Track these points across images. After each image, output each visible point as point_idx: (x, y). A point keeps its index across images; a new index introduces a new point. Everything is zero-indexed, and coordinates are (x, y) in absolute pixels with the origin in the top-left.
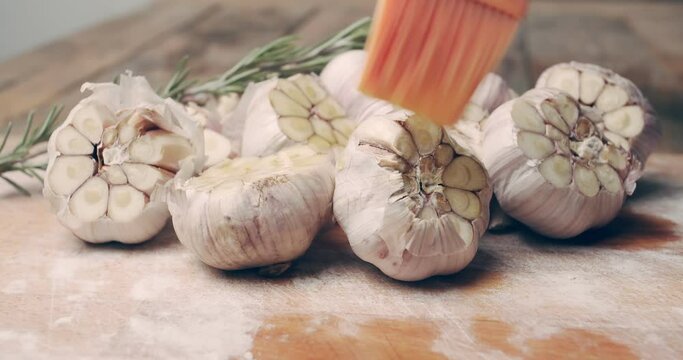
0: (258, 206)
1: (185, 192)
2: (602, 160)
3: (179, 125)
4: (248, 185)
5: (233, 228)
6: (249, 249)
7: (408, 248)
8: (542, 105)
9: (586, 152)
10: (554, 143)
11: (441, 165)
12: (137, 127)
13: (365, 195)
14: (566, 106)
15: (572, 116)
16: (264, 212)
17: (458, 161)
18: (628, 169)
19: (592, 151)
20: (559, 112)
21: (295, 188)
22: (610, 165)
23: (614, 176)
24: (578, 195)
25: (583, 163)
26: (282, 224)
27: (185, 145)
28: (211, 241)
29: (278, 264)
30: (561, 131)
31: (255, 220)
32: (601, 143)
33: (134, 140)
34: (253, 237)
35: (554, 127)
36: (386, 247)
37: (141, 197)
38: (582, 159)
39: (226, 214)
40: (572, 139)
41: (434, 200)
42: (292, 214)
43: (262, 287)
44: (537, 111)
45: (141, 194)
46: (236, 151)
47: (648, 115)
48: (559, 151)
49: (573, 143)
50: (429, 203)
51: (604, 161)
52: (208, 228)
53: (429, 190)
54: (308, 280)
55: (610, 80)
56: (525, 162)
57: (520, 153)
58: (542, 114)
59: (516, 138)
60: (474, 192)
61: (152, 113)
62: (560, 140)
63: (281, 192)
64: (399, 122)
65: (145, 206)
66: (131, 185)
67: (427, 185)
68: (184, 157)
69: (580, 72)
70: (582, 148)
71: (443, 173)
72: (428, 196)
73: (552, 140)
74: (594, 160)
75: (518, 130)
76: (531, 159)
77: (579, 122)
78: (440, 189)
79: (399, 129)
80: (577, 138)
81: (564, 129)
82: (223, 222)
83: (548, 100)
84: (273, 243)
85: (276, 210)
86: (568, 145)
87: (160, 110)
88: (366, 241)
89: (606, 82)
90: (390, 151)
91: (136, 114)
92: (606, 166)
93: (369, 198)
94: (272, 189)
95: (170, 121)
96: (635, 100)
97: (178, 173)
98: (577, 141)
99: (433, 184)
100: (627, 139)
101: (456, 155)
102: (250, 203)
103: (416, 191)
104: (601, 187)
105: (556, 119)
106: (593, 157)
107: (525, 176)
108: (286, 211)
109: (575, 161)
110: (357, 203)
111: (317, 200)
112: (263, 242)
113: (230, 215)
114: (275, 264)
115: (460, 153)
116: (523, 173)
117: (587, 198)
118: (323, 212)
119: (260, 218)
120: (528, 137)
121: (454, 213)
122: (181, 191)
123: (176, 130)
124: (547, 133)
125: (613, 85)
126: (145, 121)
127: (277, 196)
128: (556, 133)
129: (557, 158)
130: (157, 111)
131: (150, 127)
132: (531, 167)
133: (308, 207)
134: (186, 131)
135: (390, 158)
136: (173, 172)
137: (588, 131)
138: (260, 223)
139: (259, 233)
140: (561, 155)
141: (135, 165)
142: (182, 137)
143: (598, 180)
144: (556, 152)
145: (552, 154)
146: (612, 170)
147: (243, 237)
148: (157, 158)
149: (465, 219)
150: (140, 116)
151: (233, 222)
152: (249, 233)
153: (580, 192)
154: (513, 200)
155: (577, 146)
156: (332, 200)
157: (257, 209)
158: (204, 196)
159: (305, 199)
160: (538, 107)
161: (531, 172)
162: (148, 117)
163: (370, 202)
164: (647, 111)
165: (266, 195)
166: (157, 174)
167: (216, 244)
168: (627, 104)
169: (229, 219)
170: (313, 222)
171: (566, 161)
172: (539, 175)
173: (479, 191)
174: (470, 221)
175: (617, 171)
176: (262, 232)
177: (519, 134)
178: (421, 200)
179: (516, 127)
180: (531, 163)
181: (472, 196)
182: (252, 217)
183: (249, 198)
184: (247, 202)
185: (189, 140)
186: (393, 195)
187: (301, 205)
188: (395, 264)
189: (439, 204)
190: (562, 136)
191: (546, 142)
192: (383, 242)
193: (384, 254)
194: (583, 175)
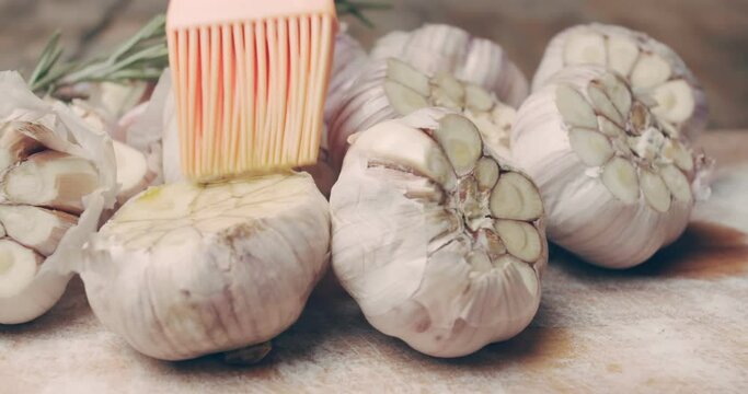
0: (229, 270)
1: (109, 254)
2: (665, 160)
3: (75, 142)
4: (209, 239)
5: (194, 306)
6: (218, 334)
7: (464, 315)
8: (588, 88)
9: (647, 150)
10: (610, 142)
11: (485, 187)
12: (14, 149)
13: (389, 241)
14: (616, 89)
15: (625, 103)
16: (239, 277)
17: (506, 179)
18: (695, 170)
19: (654, 148)
20: (609, 98)
21: (281, 238)
22: (676, 165)
23: (681, 180)
24: (650, 211)
25: (648, 165)
26: (266, 293)
27: (89, 171)
28: (158, 325)
29: (255, 347)
30: (615, 123)
31: (227, 291)
32: (662, 136)
33: (10, 170)
34: (224, 316)
35: (608, 118)
36: (428, 317)
37: (29, 256)
38: (644, 159)
39: (182, 286)
40: (629, 133)
41: (483, 240)
42: (280, 278)
43: (236, 384)
44: (584, 98)
45: (30, 251)
46: (155, 169)
47: (698, 92)
48: (618, 153)
49: (631, 139)
50: (477, 246)
51: (669, 161)
52: (152, 308)
53: (475, 225)
54: (300, 365)
55: (644, 47)
56: (583, 170)
57: (576, 159)
58: (590, 101)
59: (567, 138)
60: (531, 222)
61: (37, 128)
62: (617, 137)
63: (262, 245)
64: (425, 131)
65: (37, 271)
66: (12, 240)
67: (471, 219)
68: (90, 192)
69: (606, 37)
70: (641, 145)
71: (490, 199)
72: (475, 234)
73: (609, 138)
74: (658, 160)
75: (569, 126)
76: (591, 166)
77: (632, 109)
78: (489, 224)
79: (426, 141)
80: (634, 131)
81: (618, 121)
82: (178, 299)
83: (594, 81)
84: (254, 323)
85: (257, 275)
86: (626, 142)
87: (49, 122)
88: (397, 309)
89: (641, 50)
90: (418, 173)
91: (10, 130)
92: (672, 167)
93: (396, 245)
94: (249, 243)
95: (65, 138)
96: (679, 71)
97: (83, 215)
98: (635, 136)
99: (478, 216)
100: (674, 124)
101: (502, 172)
102: (216, 266)
103: (461, 230)
104: (672, 197)
105: (606, 108)
106: (656, 156)
107: (584, 191)
108: (272, 274)
109: (638, 164)
110: (378, 255)
111: (312, 251)
112: (237, 321)
113: (190, 288)
114: (249, 347)
115: (506, 169)
116: (580, 187)
117: (660, 214)
118: (319, 266)
119: (233, 287)
120: (581, 134)
121: (511, 255)
122: (103, 252)
123: (73, 150)
124: (601, 129)
125: (649, 53)
126: (26, 140)
127: (258, 253)
128: (610, 127)
129: (619, 162)
130: (45, 124)
131: (34, 148)
132: (592, 178)
133: (301, 262)
134: (86, 149)
135: (420, 185)
136: (77, 213)
137: (643, 122)
138: (234, 294)
139: (232, 309)
140: (622, 157)
141: (14, 209)
142: (82, 160)
143: (667, 188)
144: (614, 154)
145: (611, 157)
146: (679, 173)
147: (209, 318)
148: (50, 196)
149: (524, 262)
150: (16, 131)
151: (196, 297)
152: (219, 310)
153: (652, 208)
154: (566, 224)
155: (637, 143)
156: (329, 248)
157: (227, 274)
158: (141, 260)
159: (296, 253)
160: (584, 92)
161: (591, 185)
162: (28, 134)
163: (399, 252)
164: (696, 87)
165: (240, 253)
166: (50, 221)
167: (167, 330)
168: (671, 79)
169: (187, 293)
170: (306, 283)
171: (627, 163)
172: (602, 188)
173: (536, 220)
174: (531, 264)
175: (684, 172)
176: (237, 310)
177: (570, 131)
178: (468, 242)
179: (566, 124)
180: (592, 172)
181: (528, 227)
182: (221, 286)
183: (213, 258)
184: (213, 264)
185: (92, 164)
186: (433, 240)
187: (291, 261)
188: (438, 338)
189: (491, 244)
190: (618, 131)
191: (602, 140)
192: (423, 308)
193: (424, 326)
194: (650, 182)
